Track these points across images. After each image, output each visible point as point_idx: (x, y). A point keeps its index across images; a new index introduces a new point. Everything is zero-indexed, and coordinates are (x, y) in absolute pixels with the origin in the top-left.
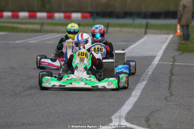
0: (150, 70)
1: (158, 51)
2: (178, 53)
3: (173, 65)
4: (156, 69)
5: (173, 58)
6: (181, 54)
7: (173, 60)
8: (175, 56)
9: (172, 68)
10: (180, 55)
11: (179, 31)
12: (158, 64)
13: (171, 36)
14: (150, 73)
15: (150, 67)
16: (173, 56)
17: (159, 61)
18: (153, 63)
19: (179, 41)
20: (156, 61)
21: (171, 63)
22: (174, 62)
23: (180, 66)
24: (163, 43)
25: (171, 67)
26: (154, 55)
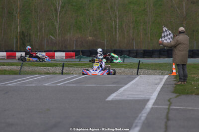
0: (144, 115)
1: (152, 93)
2: (175, 95)
3: (169, 109)
4: (150, 113)
5: (169, 101)
6: (178, 96)
7: (168, 103)
8: (171, 99)
9: (168, 113)
10: (176, 97)
11: (174, 71)
12: (152, 109)
13: (166, 77)
14: (143, 118)
15: (143, 112)
16: (168, 99)
17: (154, 105)
18: (146, 107)
19: (175, 82)
20: (150, 105)
21: (167, 107)
22: (170, 105)
23: (177, 109)
24: (158, 84)
25: (167, 111)
26: (147, 97)
